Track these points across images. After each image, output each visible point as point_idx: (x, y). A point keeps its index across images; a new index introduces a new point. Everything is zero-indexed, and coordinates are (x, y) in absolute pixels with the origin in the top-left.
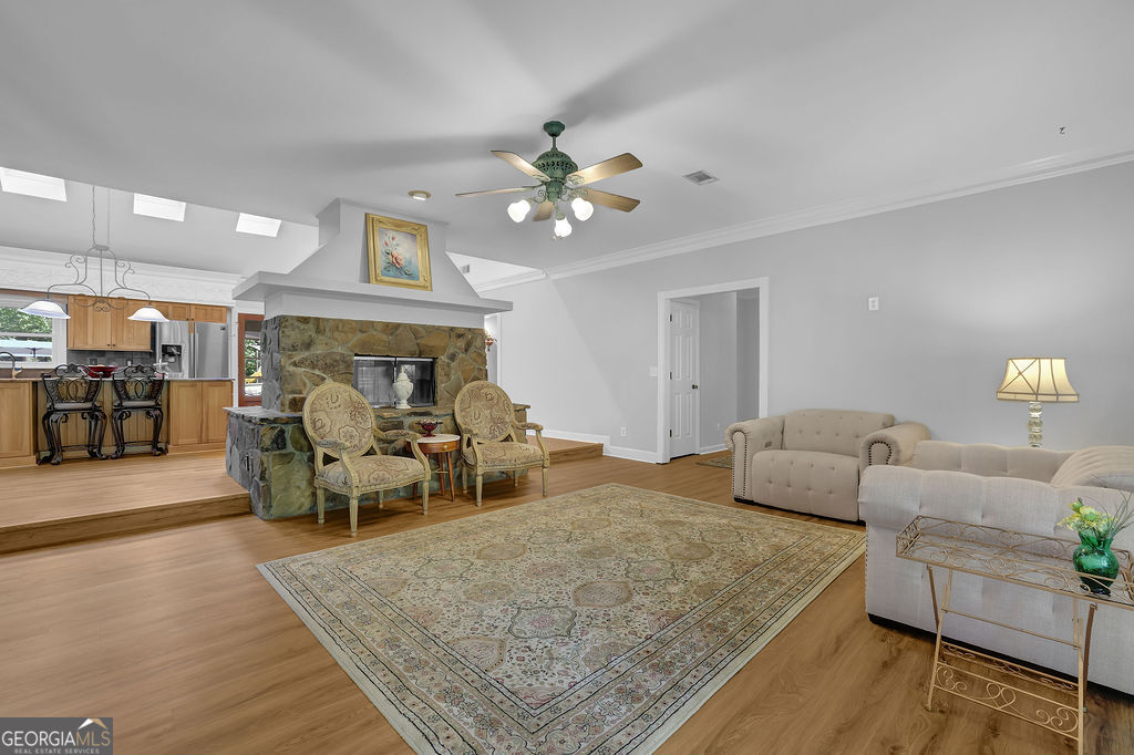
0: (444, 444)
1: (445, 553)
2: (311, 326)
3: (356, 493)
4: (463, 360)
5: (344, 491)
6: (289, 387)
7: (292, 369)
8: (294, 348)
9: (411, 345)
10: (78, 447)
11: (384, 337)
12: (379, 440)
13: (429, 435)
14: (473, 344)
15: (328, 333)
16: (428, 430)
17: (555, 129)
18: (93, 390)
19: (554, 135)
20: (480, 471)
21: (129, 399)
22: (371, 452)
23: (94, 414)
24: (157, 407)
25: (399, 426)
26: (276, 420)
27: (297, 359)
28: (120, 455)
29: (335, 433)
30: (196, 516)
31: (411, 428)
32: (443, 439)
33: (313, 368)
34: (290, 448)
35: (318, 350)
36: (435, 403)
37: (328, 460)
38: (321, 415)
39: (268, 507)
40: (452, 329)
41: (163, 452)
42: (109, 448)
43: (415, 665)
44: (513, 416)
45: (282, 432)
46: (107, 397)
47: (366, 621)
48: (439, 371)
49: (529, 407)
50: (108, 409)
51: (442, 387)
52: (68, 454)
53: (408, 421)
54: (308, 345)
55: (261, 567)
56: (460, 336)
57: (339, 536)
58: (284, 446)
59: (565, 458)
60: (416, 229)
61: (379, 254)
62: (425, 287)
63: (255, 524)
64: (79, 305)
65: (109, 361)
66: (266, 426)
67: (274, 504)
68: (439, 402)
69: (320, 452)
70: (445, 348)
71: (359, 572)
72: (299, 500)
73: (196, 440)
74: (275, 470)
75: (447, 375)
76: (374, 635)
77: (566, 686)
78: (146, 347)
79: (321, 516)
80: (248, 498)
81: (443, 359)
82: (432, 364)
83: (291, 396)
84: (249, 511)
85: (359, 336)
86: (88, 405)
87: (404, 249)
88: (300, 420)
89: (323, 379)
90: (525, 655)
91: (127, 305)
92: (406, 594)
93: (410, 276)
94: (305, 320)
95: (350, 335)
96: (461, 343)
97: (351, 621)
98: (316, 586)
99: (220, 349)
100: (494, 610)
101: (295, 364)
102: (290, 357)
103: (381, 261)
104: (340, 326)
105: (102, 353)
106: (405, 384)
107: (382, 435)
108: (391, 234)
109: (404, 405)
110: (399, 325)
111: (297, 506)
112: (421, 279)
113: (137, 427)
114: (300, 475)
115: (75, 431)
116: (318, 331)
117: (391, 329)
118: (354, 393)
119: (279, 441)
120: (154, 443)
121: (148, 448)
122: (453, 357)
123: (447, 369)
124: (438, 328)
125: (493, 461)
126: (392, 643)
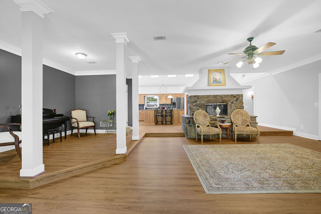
0: (226, 125)
1: (220, 150)
2: (196, 97)
3: (202, 134)
4: (235, 103)
5: (200, 134)
6: (192, 111)
7: (192, 107)
8: (193, 102)
9: (220, 100)
10: (160, 122)
11: (213, 99)
12: (211, 124)
13: (223, 123)
14: (238, 98)
15: (200, 99)
16: (223, 122)
17: (250, 40)
18: (162, 111)
19: (250, 41)
20: (236, 133)
21: (167, 113)
22: (208, 126)
23: (162, 116)
24: (171, 115)
25: (216, 120)
26: (189, 118)
27: (193, 105)
28: (166, 124)
29: (200, 121)
30: (175, 136)
31: (219, 121)
32: (227, 124)
33: (197, 107)
34: (191, 124)
35: (198, 103)
36: (227, 115)
37: (198, 127)
38: (197, 117)
39: (187, 136)
40: (232, 95)
41: (172, 124)
42: (164, 123)
43: (203, 166)
44: (250, 119)
45: (190, 120)
46: (164, 113)
47: (198, 157)
48: (228, 106)
49: (257, 117)
50: (164, 115)
51: (229, 111)
52: (159, 123)
53: (218, 119)
54: (196, 102)
55: (183, 146)
56: (234, 97)
57: (199, 143)
58: (190, 123)
59: (274, 134)
60: (221, 71)
61: (211, 79)
62: (224, 85)
63: (185, 138)
64: (161, 96)
65: (165, 106)
66: (187, 119)
67: (188, 135)
68: (228, 115)
69: (197, 125)
70: (230, 100)
71: (200, 150)
72: (193, 135)
73: (177, 122)
74: (188, 128)
75: (231, 108)
76: (198, 160)
77: (232, 178)
78: (170, 103)
79: (197, 139)
80: (184, 133)
81: (229, 103)
82: (227, 105)
83: (192, 113)
84: (184, 136)
85: (207, 99)
86: (161, 114)
87: (218, 76)
88: (193, 118)
89: (199, 109)
90: (227, 171)
91: (167, 95)
92: (207, 155)
93: (219, 83)
94: (195, 96)
95: (205, 99)
96: (235, 99)
97: (195, 156)
98: (191, 150)
99: (183, 102)
100: (225, 162)
101: (193, 106)
102: (192, 104)
103: (212, 80)
104: (203, 97)
105: (164, 104)
106: (218, 110)
107: (211, 122)
108: (214, 73)
109: (218, 115)
110: (217, 96)
111: (193, 136)
112: (223, 83)
113: (168, 118)
114: (193, 130)
115: (160, 119)
116: (198, 98)
117: (215, 96)
118: (205, 112)
119: (189, 122)
120: (171, 122)
121: (170, 123)
122: (232, 103)
123: (230, 106)
124: (228, 95)
125: (240, 131)
126: (200, 161)
